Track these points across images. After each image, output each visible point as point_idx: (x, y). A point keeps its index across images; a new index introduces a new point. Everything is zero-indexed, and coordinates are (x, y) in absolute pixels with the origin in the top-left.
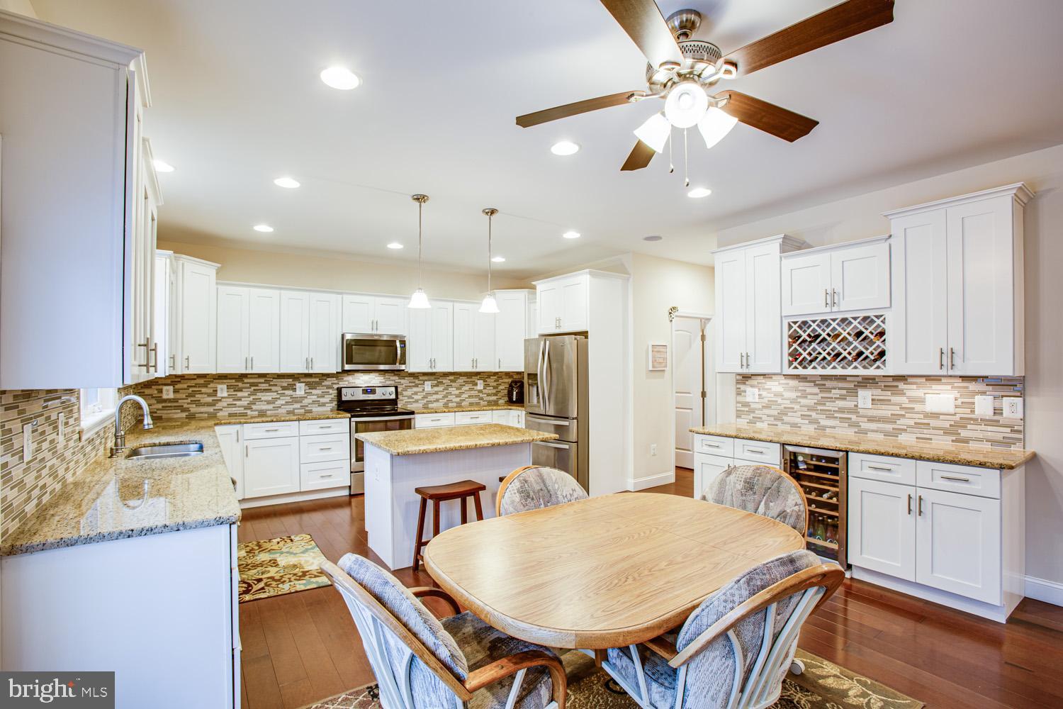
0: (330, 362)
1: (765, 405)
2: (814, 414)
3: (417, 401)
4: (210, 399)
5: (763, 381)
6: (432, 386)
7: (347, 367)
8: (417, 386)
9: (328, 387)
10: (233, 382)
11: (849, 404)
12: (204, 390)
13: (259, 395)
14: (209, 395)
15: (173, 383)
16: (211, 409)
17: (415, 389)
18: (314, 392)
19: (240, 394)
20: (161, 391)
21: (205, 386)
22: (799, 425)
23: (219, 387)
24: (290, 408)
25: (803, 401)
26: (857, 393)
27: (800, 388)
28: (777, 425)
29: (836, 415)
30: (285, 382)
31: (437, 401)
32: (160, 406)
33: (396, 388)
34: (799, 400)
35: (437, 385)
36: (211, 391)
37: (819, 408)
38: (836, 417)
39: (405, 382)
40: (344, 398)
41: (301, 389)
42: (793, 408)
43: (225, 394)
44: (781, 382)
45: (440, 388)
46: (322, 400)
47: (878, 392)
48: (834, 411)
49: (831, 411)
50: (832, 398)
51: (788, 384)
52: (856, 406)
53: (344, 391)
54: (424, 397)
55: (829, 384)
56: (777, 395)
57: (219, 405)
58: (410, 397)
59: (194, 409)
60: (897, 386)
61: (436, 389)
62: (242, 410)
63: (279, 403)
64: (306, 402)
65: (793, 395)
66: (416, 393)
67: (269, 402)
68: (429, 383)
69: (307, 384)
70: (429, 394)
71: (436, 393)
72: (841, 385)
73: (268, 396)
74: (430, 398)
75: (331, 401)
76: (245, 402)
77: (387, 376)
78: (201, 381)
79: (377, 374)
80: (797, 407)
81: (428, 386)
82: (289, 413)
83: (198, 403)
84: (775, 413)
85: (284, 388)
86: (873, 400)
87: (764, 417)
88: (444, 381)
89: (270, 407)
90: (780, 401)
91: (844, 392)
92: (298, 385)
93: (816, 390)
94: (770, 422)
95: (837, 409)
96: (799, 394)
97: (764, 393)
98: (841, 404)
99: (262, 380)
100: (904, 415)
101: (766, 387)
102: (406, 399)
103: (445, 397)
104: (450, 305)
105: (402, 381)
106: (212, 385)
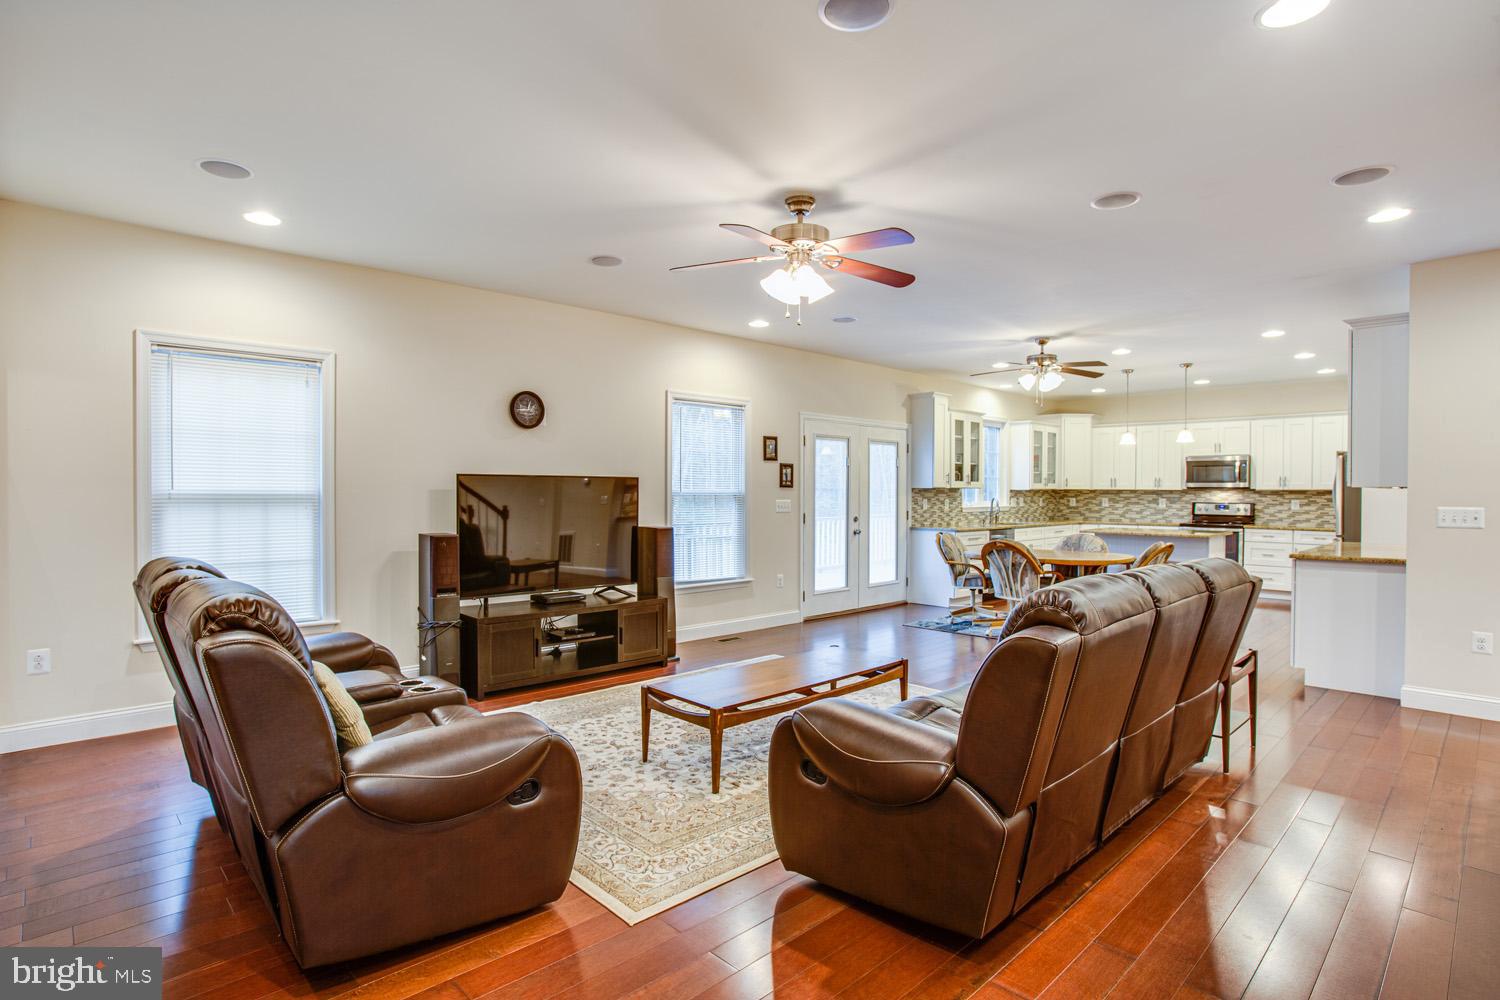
0: (1176, 480)
3: (1281, 520)
4: (1097, 508)
6: (1301, 505)
7: (1191, 485)
8: (1281, 504)
9: (1187, 502)
10: (1113, 496)
12: (1094, 501)
13: (1131, 507)
14: (1097, 505)
15: (1076, 496)
16: (1097, 515)
17: (1279, 508)
18: (1174, 506)
19: (1117, 505)
20: (1069, 501)
21: (1094, 498)
23: (1104, 499)
24: (1154, 518)
30: (1151, 497)
32: (1068, 511)
33: (1253, 505)
35: (1308, 504)
36: (1097, 502)
39: (1268, 500)
40: (1197, 512)
41: (1163, 503)
43: (1107, 505)
45: (1313, 508)
46: (1181, 513)
53: (1197, 505)
54: (1290, 517)
57: (1103, 513)
58: (1271, 515)
59: (1088, 514)
61: (1307, 508)
62: (1118, 517)
63: (1145, 513)
64: (1167, 514)
66: (1280, 512)
67: (1138, 513)
68: (1298, 501)
69: (1168, 499)
70: (1299, 513)
71: (1307, 512)
73: (1137, 508)
74: (1297, 518)
75: (1189, 515)
76: (1120, 512)
77: (1246, 493)
78: (1092, 495)
79: (1234, 492)
81: (1295, 505)
82: (1153, 522)
83: (1090, 511)
85: (1149, 502)
88: (1318, 500)
89: (1138, 516)
92: (1161, 500)
99: (1133, 495)
102: (1268, 517)
104: (1308, 420)
105: (1264, 499)
106: (1099, 498)
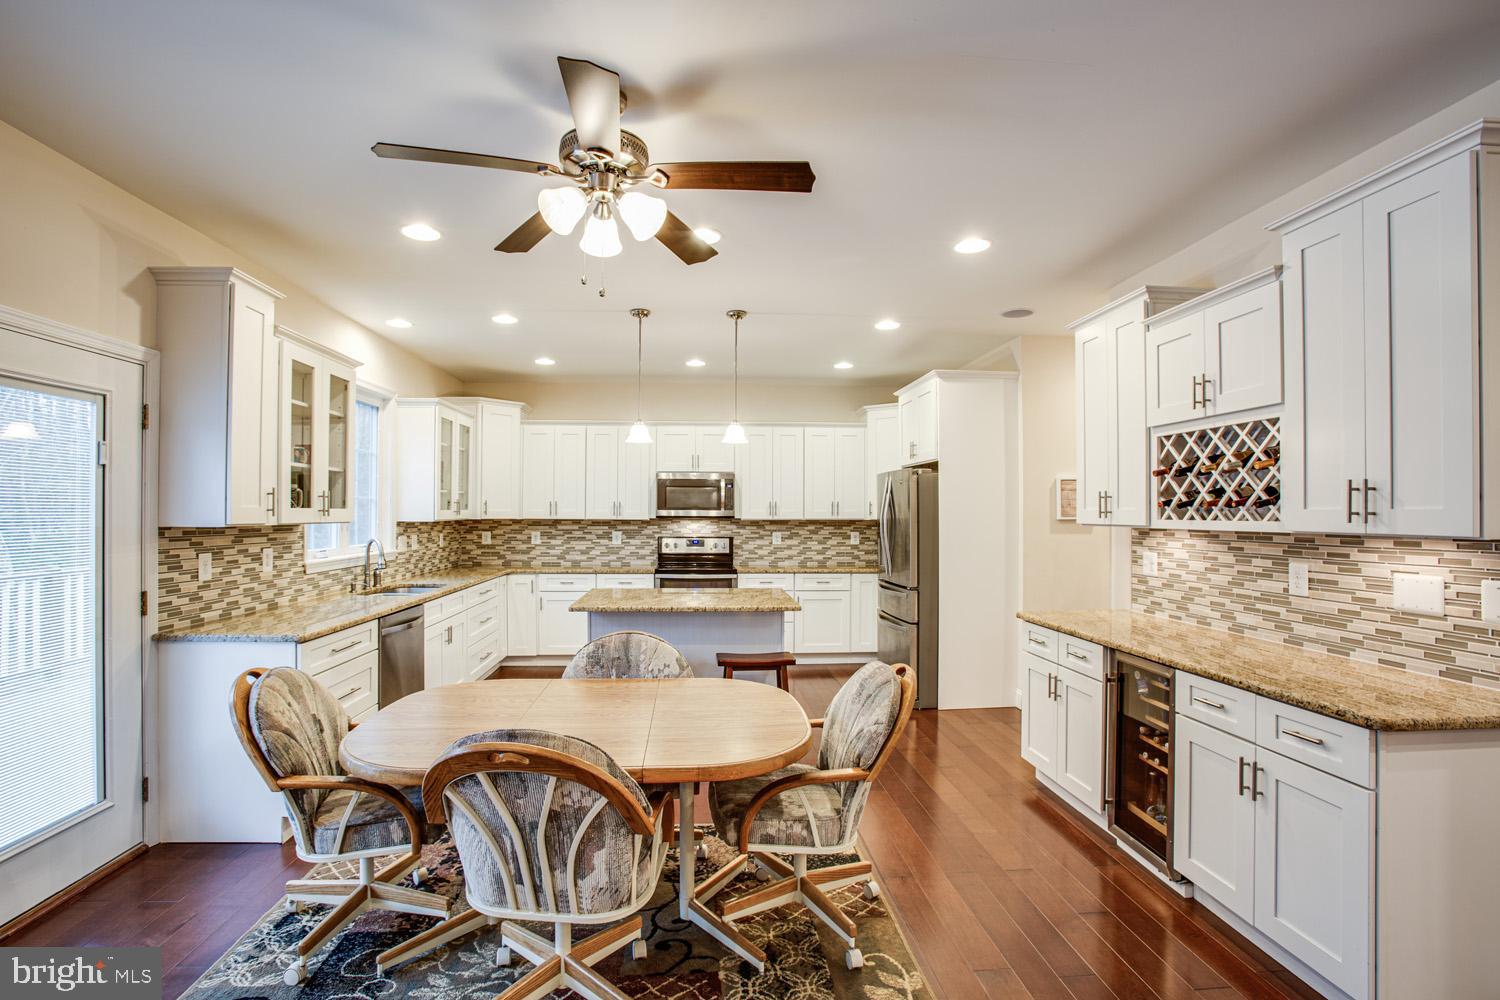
0: (642, 507)
1: (1165, 581)
2: (1226, 601)
3: (761, 558)
4: (524, 547)
5: (1163, 540)
6: (783, 539)
7: (664, 513)
8: (761, 537)
9: (649, 537)
10: (547, 528)
11: (1274, 586)
12: (519, 537)
13: (573, 544)
14: (524, 542)
15: (491, 529)
16: (525, 557)
17: (759, 542)
18: (632, 541)
19: (553, 542)
20: (480, 537)
21: (520, 532)
22: (1208, 620)
23: (533, 533)
24: (606, 559)
25: (1215, 578)
26: (1287, 565)
27: (1211, 554)
28: (1180, 618)
29: (1258, 606)
30: (600, 530)
31: (790, 558)
32: (479, 552)
33: (731, 539)
34: (1209, 576)
35: (790, 537)
36: (524, 538)
37: (1236, 591)
38: (1258, 610)
39: (746, 532)
40: (665, 550)
41: (617, 538)
42: (1200, 590)
43: (539, 542)
44: (1187, 542)
45: (795, 542)
46: (642, 552)
47: (1318, 565)
48: (1256, 598)
49: (1250, 597)
50: (1251, 573)
51: (1194, 546)
52: (1286, 590)
53: (664, 541)
54: (771, 553)
55: (1249, 547)
56: (1182, 565)
57: (533, 553)
58: (751, 552)
59: (509, 556)
60: (1347, 556)
61: (789, 542)
62: (554, 560)
63: (594, 553)
64: (623, 553)
65: (1199, 566)
66: (760, 547)
67: (583, 552)
68: (779, 534)
69: (625, 532)
70: (781, 549)
71: (789, 547)
72: (1265, 550)
73: (582, 546)
74: (780, 554)
75: (652, 554)
76: (557, 551)
77: (722, 524)
78: (516, 527)
79: (709, 522)
80: (1205, 588)
81: (777, 538)
82: (604, 565)
83: (513, 550)
84: (1177, 596)
85: (599, 537)
86: (1310, 580)
87: (1165, 604)
88: (801, 532)
89: (584, 557)
90: (1184, 576)
91: (1269, 563)
92: (615, 534)
93: (1230, 558)
94: (1173, 613)
95: (1258, 595)
96: (1208, 565)
97: (1165, 562)
98: (1265, 585)
99: (576, 527)
100: (1359, 614)
101: (1168, 551)
102: (746, 555)
103: (800, 554)
104: (798, 431)
105: (742, 531)
106: (526, 531)
